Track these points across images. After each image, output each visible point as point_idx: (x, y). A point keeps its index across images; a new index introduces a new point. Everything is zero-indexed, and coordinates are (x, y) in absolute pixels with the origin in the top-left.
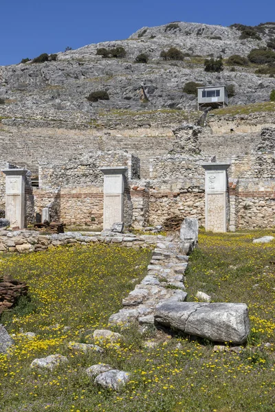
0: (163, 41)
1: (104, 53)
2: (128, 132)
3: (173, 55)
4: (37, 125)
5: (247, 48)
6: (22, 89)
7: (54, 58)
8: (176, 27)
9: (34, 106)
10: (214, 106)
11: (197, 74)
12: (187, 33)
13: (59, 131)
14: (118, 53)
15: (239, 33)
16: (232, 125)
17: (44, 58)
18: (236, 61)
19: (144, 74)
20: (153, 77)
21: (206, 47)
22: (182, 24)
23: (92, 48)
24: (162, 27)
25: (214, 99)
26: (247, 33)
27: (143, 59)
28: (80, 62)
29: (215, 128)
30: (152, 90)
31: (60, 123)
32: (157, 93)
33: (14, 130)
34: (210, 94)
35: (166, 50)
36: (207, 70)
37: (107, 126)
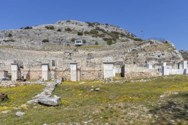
0: (66, 25)
1: (47, 28)
2: (54, 52)
3: (68, 30)
4: (25, 49)
5: (90, 29)
6: (20, 37)
7: (31, 28)
8: (69, 21)
9: (24, 43)
10: (80, 46)
11: (75, 36)
12: (73, 23)
13: (33, 51)
14: (52, 28)
15: (88, 25)
16: (84, 51)
17: (28, 28)
18: (86, 33)
19: (59, 35)
20: (62, 36)
21: (78, 28)
22: (71, 21)
23: (44, 26)
24: (66, 21)
25: (80, 44)
26: (90, 25)
27: (59, 30)
28: (40, 30)
29: (79, 52)
30: (62, 40)
31: (33, 49)
32: (64, 41)
33: (17, 50)
34: (78, 42)
35: (66, 28)
36: (79, 35)
37: (48, 50)
